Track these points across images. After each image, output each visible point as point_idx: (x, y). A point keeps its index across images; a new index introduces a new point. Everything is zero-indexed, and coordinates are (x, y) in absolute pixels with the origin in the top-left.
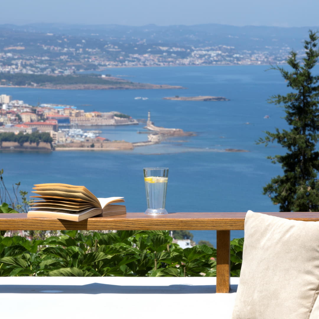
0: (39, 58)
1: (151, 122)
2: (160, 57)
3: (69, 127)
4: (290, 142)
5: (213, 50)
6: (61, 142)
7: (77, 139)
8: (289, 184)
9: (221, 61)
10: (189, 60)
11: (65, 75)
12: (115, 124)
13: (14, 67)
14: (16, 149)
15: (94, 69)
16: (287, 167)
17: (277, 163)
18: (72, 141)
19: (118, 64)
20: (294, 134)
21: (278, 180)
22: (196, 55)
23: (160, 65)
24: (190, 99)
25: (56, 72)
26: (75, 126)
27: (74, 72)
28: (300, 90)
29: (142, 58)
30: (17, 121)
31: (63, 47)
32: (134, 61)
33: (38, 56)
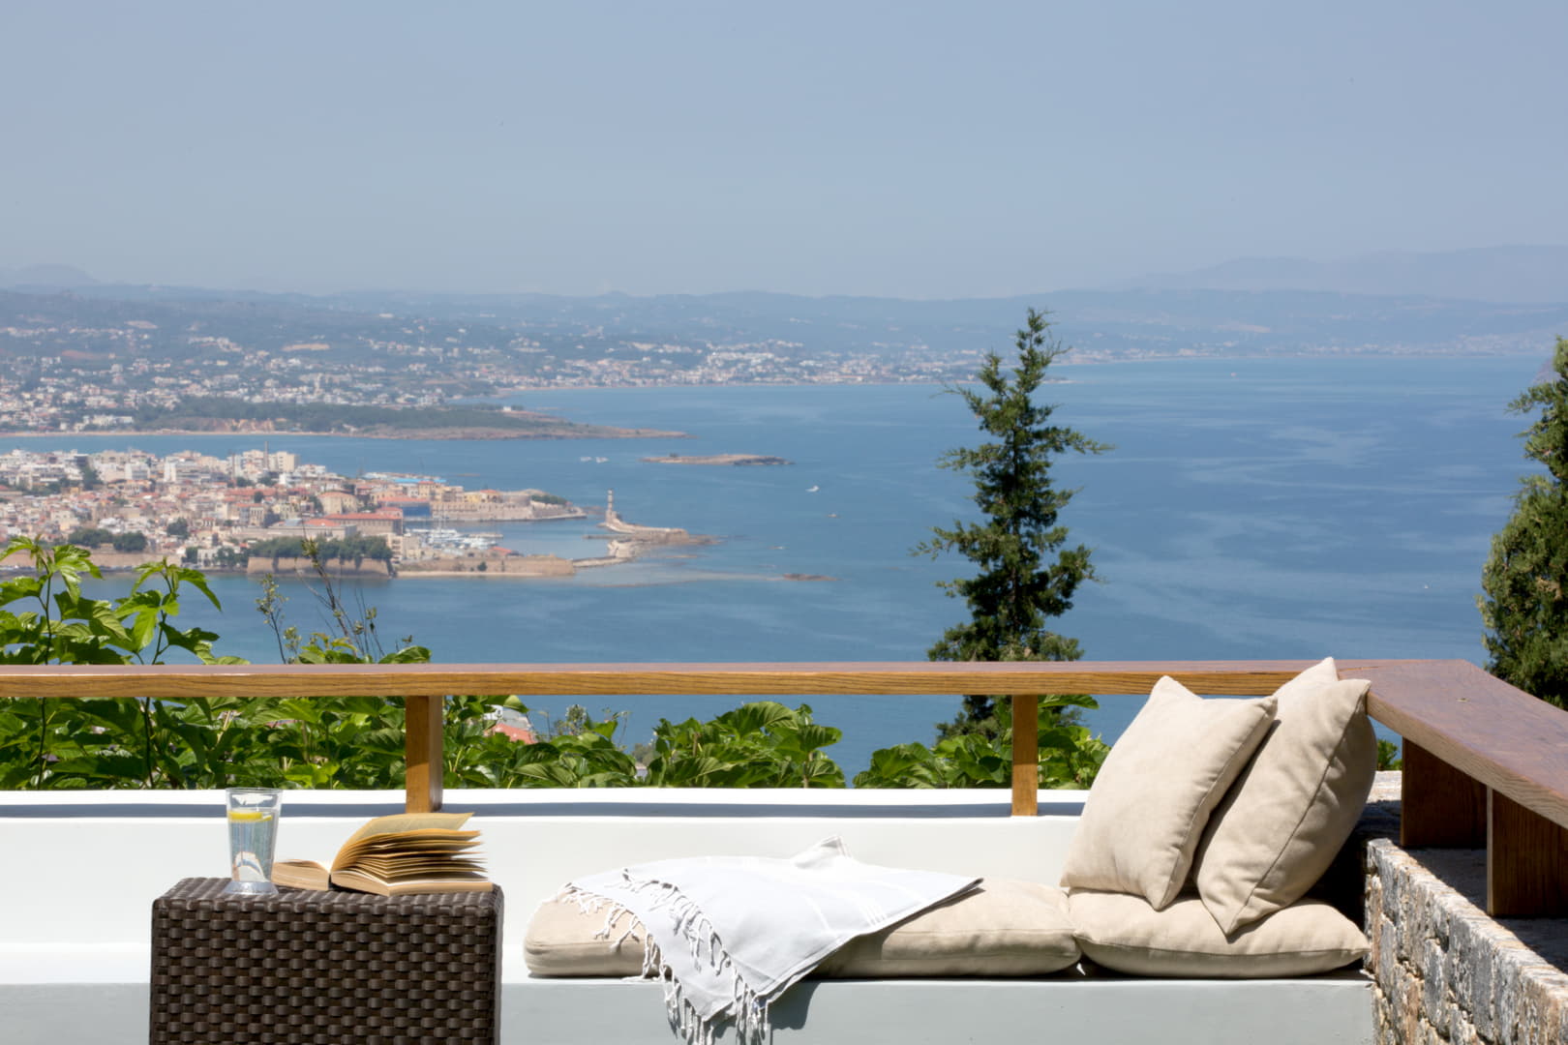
0: (360, 369)
1: (614, 513)
2: (636, 365)
3: (429, 525)
4: (987, 551)
5: (752, 349)
6: (412, 558)
7: (447, 550)
8: (984, 641)
9: (773, 375)
10: (699, 373)
11: (420, 407)
12: (533, 518)
13: (305, 389)
14: (311, 576)
15: (486, 393)
16: (978, 604)
17: (958, 595)
18: (436, 556)
19: (540, 381)
20: (995, 532)
21: (959, 633)
22: (717, 362)
23: (634, 384)
24: (702, 461)
25: (401, 400)
26: (442, 522)
27: (441, 401)
28: (1009, 437)
29: (594, 369)
30: (312, 510)
31: (417, 345)
32: (575, 376)
33: (360, 366)
